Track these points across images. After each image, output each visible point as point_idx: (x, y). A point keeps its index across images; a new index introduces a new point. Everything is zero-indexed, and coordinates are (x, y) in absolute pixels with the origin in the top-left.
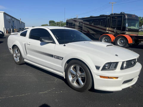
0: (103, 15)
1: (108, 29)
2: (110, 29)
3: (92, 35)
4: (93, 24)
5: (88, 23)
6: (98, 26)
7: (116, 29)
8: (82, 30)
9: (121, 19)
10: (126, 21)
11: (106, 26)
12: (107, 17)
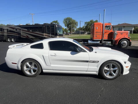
0: (38, 24)
1: (44, 34)
2: (46, 34)
3: (31, 39)
4: (31, 31)
5: (26, 30)
6: (36, 32)
7: (51, 34)
8: (21, 35)
9: (53, 27)
10: (57, 29)
11: (43, 32)
12: (43, 26)
